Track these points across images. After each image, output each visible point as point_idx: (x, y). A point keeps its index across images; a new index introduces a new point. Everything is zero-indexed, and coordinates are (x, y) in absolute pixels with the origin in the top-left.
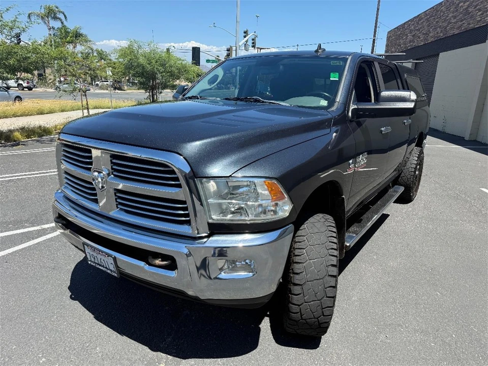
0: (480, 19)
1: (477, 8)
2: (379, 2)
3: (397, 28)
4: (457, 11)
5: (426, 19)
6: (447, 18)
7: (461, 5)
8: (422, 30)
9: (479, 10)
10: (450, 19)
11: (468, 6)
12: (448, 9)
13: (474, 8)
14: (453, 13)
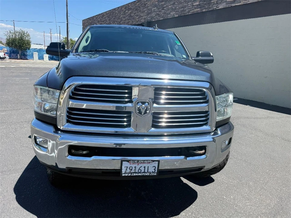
0: (138, 20)
1: (136, 14)
2: (67, 1)
3: (89, 18)
4: (125, 14)
5: (107, 16)
6: (120, 17)
7: (127, 11)
8: (106, 22)
9: (137, 16)
10: (122, 18)
11: (131, 13)
12: (119, 12)
13: (134, 14)
14: (123, 15)
